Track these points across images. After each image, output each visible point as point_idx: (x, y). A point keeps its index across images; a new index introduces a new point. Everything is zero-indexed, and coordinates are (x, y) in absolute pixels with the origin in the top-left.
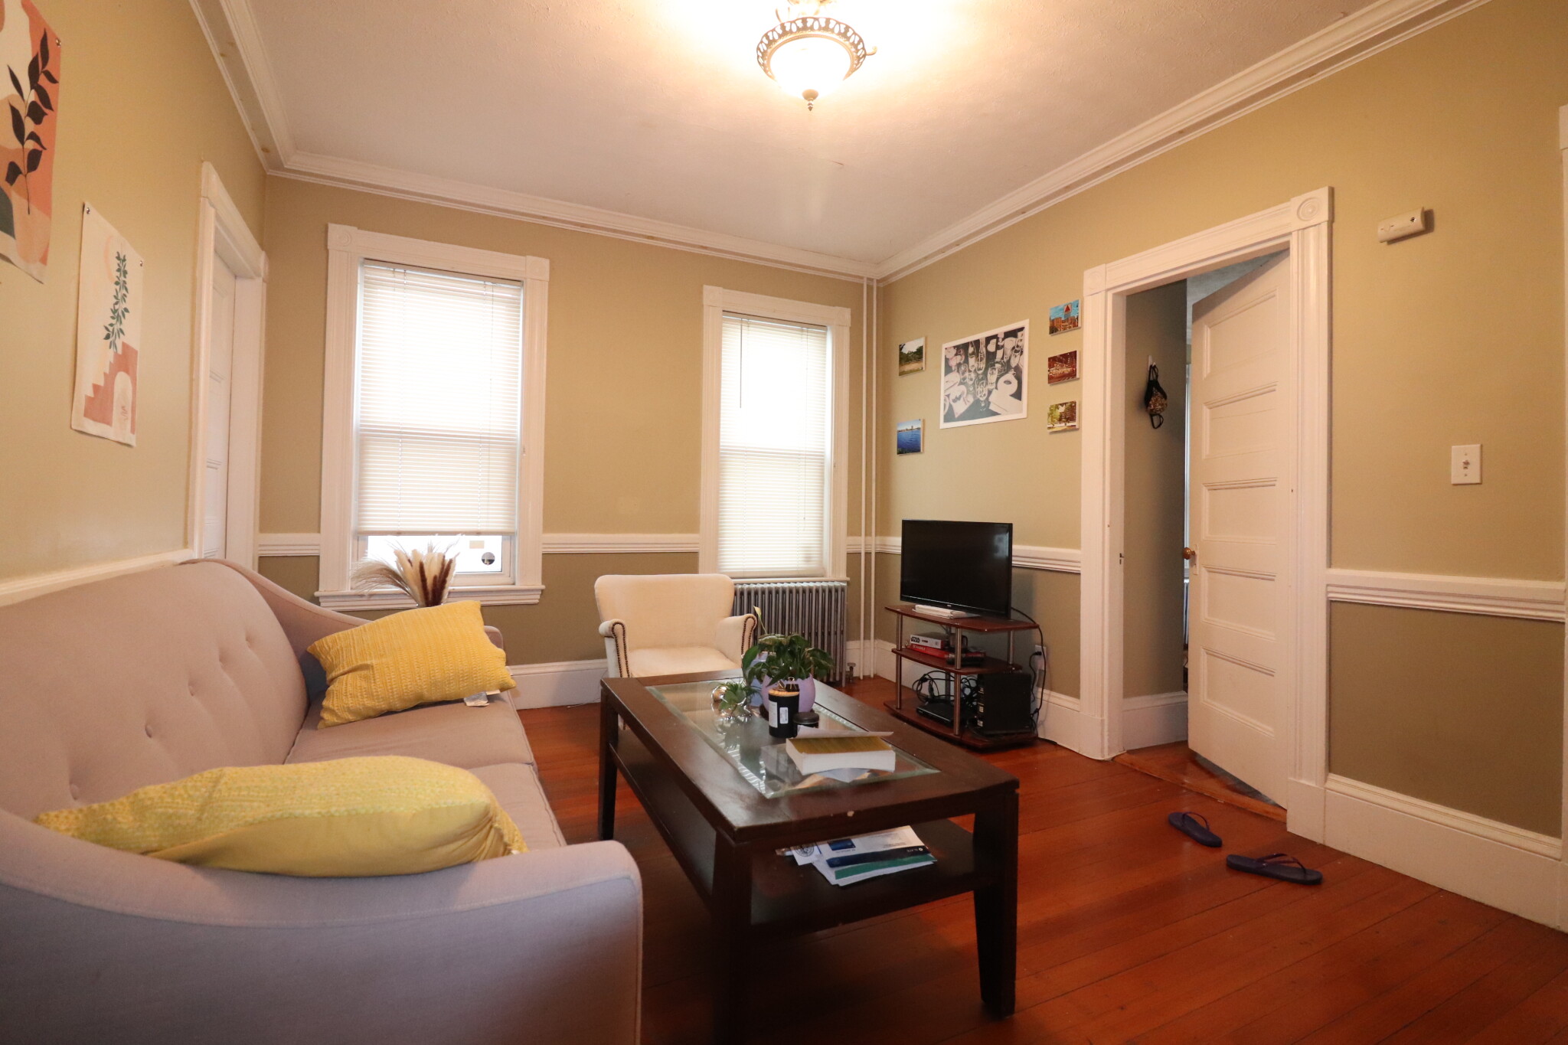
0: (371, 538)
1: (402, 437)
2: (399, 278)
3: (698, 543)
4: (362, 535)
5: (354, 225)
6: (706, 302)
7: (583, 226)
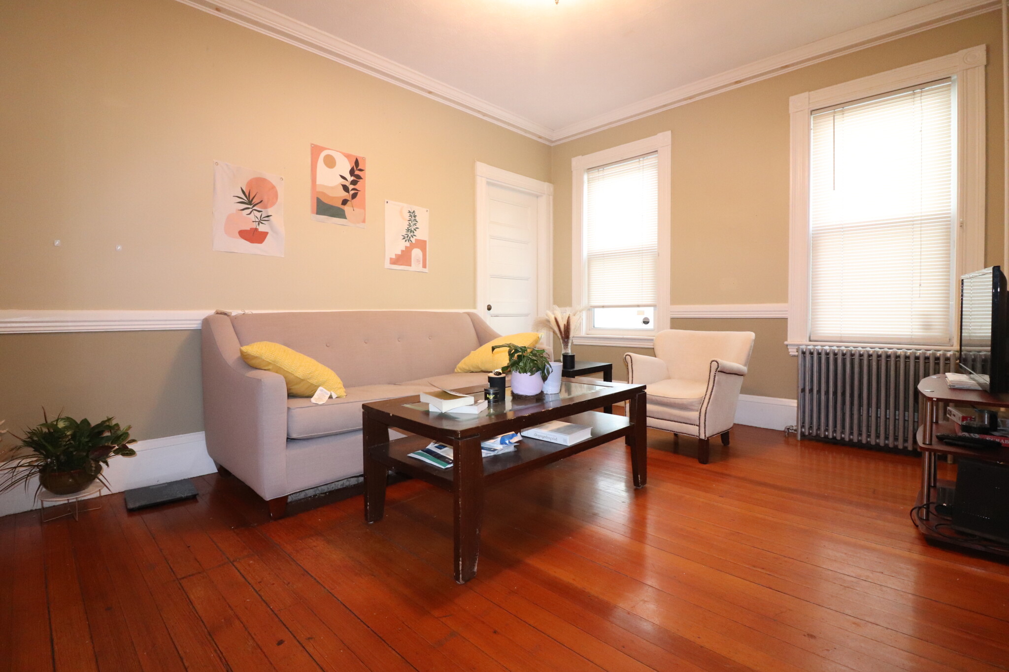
0: (596, 310)
1: (604, 256)
2: (601, 173)
3: (787, 311)
4: (591, 309)
5: (580, 155)
6: (792, 109)
7: (691, 98)
